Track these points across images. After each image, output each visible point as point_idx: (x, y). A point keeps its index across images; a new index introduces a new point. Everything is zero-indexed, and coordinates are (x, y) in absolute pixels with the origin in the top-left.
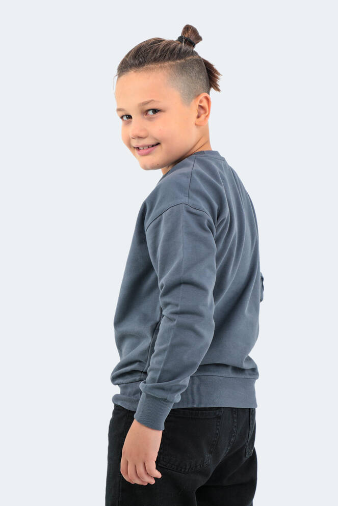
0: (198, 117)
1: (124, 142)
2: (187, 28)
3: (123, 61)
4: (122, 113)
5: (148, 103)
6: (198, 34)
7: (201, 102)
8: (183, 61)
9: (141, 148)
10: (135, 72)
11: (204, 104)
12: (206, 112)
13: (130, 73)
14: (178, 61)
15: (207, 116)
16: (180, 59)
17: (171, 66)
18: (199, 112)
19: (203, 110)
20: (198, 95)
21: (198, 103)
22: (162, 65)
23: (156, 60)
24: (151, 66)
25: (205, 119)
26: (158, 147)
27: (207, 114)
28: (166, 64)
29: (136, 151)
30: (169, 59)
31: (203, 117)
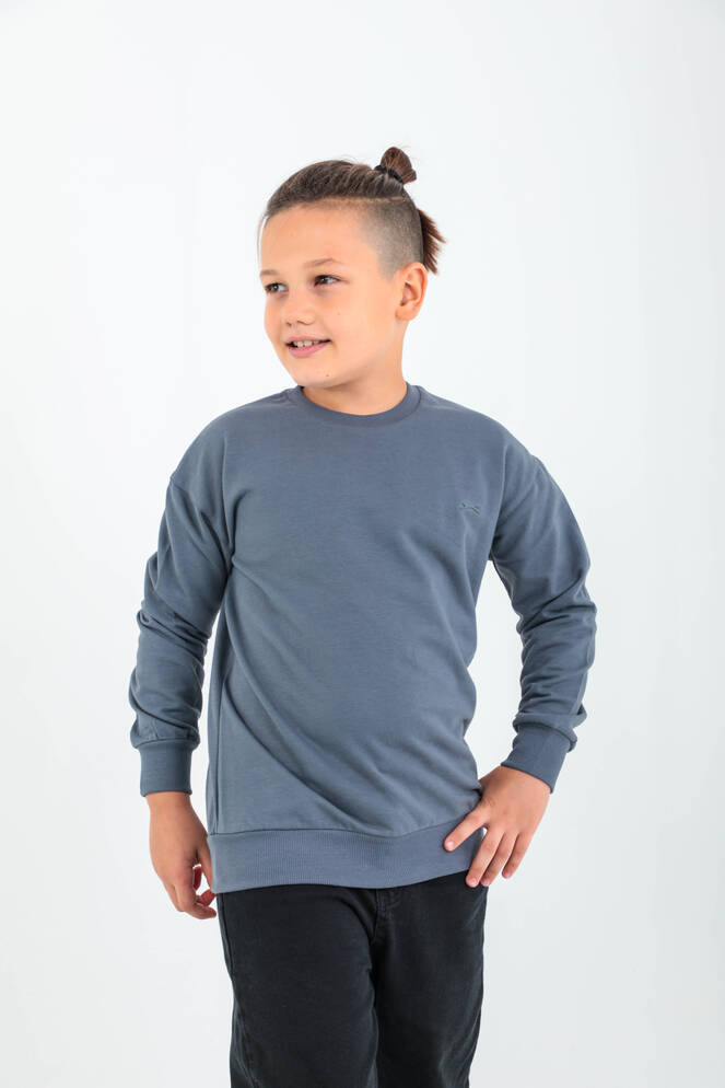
0: (403, 304)
1: (269, 336)
2: (394, 154)
3: (281, 188)
4: (270, 280)
5: (322, 262)
6: (410, 166)
7: (410, 277)
8: (386, 200)
9: (300, 344)
10: (304, 207)
11: (415, 282)
12: (415, 298)
13: (293, 209)
14: (379, 200)
15: (418, 305)
16: (380, 197)
17: (367, 206)
18: (404, 297)
19: (413, 294)
20: (407, 266)
21: (405, 279)
22: (352, 201)
23: (342, 192)
24: (331, 200)
25: (414, 309)
26: (328, 346)
27: (417, 301)
28: (359, 201)
29: (289, 351)
30: (364, 195)
31: (410, 305)
